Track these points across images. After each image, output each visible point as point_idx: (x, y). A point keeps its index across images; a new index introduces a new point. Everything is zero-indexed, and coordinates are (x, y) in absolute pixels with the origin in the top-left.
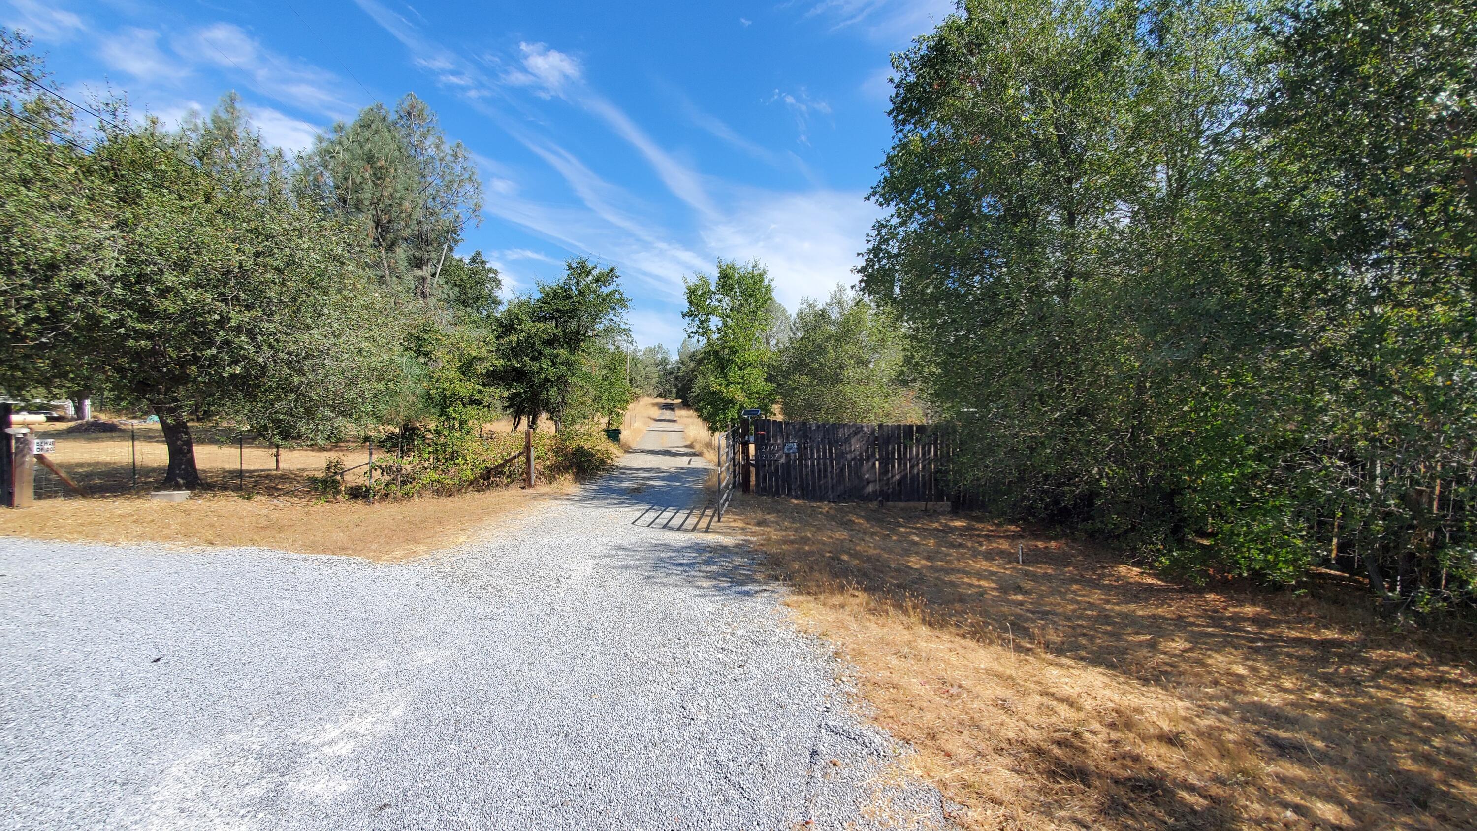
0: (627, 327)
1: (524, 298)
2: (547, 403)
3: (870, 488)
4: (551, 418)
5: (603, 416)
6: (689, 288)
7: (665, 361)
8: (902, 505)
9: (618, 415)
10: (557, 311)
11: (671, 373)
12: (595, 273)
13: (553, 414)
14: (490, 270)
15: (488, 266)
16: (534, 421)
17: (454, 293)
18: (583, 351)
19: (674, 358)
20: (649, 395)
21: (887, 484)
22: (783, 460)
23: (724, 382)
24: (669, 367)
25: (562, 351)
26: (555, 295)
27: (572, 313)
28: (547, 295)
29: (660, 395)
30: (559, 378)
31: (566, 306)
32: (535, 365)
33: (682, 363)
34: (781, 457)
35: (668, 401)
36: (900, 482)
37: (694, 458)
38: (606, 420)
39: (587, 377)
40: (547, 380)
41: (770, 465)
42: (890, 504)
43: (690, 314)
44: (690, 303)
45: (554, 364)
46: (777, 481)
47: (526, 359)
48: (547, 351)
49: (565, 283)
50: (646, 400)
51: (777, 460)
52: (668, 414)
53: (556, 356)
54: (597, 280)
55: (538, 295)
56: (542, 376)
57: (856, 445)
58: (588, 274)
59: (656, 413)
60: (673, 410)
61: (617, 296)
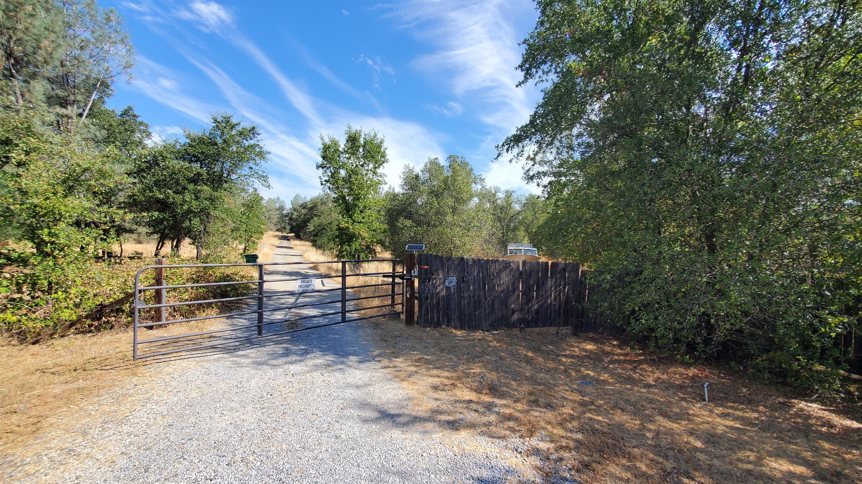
0: (265, 174)
1: (172, 141)
2: (189, 232)
3: (516, 316)
4: (193, 243)
5: (240, 243)
6: (324, 144)
7: (281, 208)
8: (536, 330)
9: (254, 243)
10: (202, 153)
11: (286, 216)
12: (239, 128)
13: (195, 239)
14: (141, 124)
15: (139, 120)
16: (177, 246)
17: (102, 134)
18: (225, 190)
19: (288, 206)
20: (271, 230)
21: (528, 312)
22: (444, 293)
23: (350, 221)
24: (285, 212)
25: (205, 187)
26: (201, 141)
27: (216, 157)
28: (193, 140)
29: (278, 230)
30: (201, 211)
31: (212, 150)
32: (178, 198)
33: (294, 210)
34: (442, 290)
35: (284, 234)
36: (537, 312)
37: (325, 280)
38: (242, 246)
39: (228, 211)
40: (189, 211)
41: (432, 298)
42: (529, 329)
43: (322, 166)
44: (324, 158)
45: (197, 198)
46: (438, 312)
47: (170, 191)
48: (191, 186)
49: (210, 134)
50: (271, 233)
51: (439, 293)
52: (285, 243)
53: (200, 191)
54: (241, 133)
55: (184, 140)
56: (186, 207)
57: (505, 279)
58: (233, 127)
59: (277, 242)
60: (289, 240)
61: (257, 149)
